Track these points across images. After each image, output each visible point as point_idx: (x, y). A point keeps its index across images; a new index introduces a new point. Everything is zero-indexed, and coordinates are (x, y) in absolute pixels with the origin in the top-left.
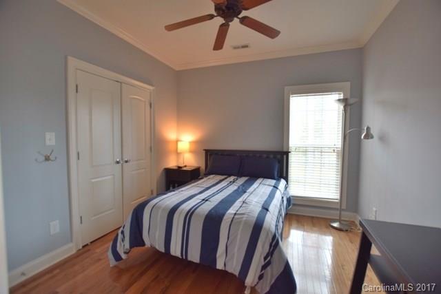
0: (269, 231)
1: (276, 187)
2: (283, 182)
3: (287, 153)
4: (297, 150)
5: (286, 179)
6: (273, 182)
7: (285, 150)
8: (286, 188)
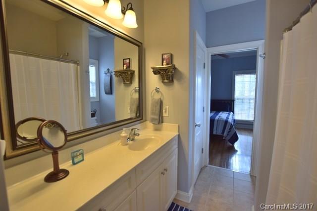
0: (229, 123)
1: (229, 114)
2: (232, 113)
3: (233, 101)
4: (238, 99)
5: (233, 112)
6: (228, 113)
7: (233, 99)
8: (233, 115)
